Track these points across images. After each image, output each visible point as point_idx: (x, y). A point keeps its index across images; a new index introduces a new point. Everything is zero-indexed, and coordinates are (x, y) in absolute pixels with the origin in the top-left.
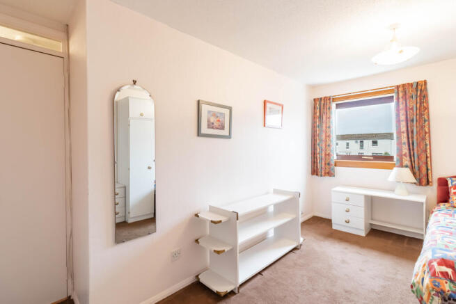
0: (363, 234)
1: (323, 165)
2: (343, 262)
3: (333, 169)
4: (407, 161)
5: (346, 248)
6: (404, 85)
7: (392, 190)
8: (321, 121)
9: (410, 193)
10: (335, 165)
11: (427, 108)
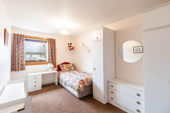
0: (41, 88)
1: (20, 66)
2: (47, 99)
3: (25, 67)
4: (51, 61)
5: (42, 95)
6: (50, 39)
7: (48, 71)
8: (18, 45)
9: (53, 70)
10: (25, 65)
11: (55, 47)
